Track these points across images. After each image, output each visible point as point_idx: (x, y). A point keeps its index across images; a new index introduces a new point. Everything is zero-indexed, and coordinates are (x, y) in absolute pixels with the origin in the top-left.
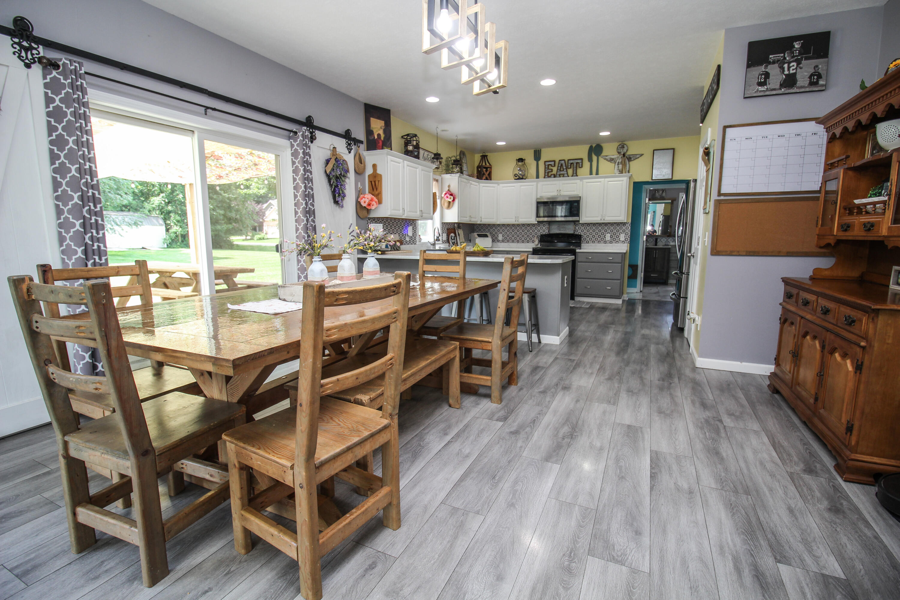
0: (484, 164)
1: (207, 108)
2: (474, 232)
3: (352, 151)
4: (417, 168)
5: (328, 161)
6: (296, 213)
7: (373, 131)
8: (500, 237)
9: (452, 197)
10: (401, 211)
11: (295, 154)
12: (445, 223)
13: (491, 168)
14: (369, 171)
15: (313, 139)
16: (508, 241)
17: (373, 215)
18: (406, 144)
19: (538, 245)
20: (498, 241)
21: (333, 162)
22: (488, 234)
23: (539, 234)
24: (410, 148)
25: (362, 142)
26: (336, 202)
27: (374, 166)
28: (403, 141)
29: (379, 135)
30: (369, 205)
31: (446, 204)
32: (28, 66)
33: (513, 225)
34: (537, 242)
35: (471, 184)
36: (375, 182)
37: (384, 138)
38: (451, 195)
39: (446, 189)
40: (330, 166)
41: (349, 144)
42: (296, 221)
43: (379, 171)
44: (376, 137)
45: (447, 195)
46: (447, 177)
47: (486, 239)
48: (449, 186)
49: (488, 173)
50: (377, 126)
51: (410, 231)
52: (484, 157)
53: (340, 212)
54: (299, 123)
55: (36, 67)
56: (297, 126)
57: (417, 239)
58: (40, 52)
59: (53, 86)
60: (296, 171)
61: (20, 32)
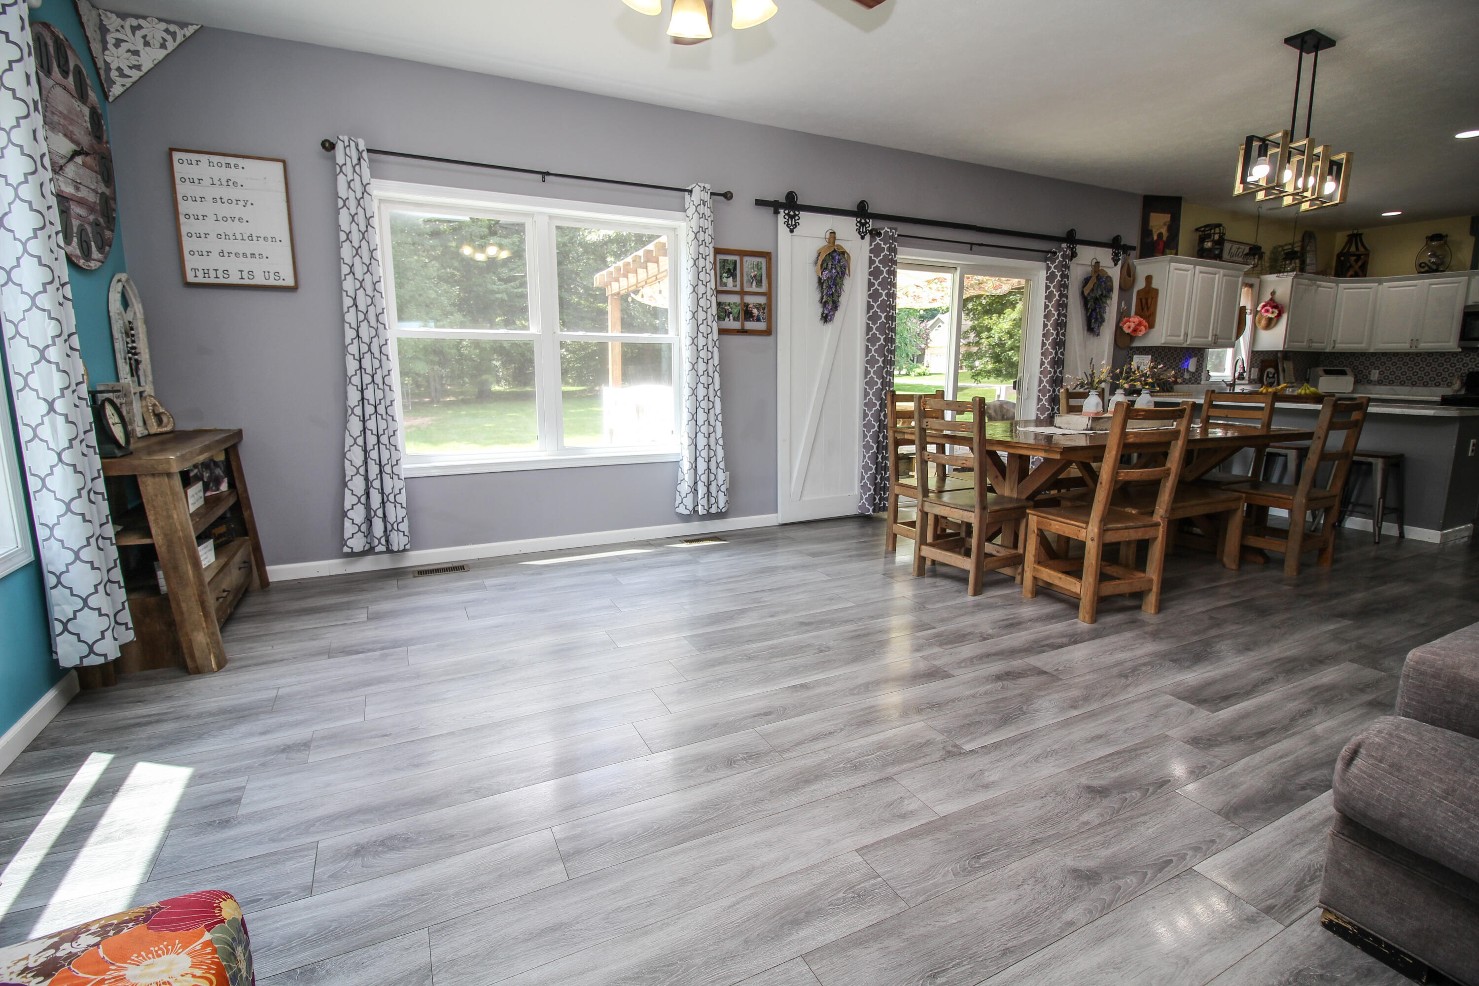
0: (1353, 249)
1: (972, 244)
2: (1317, 366)
3: (1120, 263)
4: (1215, 274)
6: (1043, 344)
7: (1151, 231)
8: (1375, 375)
9: (1276, 311)
10: (1182, 337)
11: (1050, 278)
12: (1257, 352)
13: (1367, 255)
14: (1140, 284)
15: (1074, 255)
16: (1391, 383)
17: (1137, 343)
18: (1202, 240)
19: (1459, 390)
20: (1370, 382)
21: (1094, 280)
22: (1347, 370)
23: (1465, 370)
24: (1208, 245)
25: (1133, 248)
27: (1149, 279)
28: (1196, 236)
29: (1160, 235)
30: (1135, 330)
31: (1263, 322)
32: (863, 238)
33: (1407, 354)
34: (1457, 385)
35: (1319, 286)
36: (1147, 300)
37: (1168, 238)
38: (1276, 307)
39: (1267, 297)
40: (1090, 285)
41: (1116, 254)
42: (1042, 354)
43: (1154, 285)
44: (1155, 238)
45: (1268, 308)
46: (1271, 278)
47: (1341, 378)
48: (1273, 293)
49: (1360, 263)
50: (1159, 223)
51: (1192, 365)
52: (1355, 238)
53: (1093, 342)
54: (1059, 240)
55: (868, 237)
56: (1056, 244)
57: (1203, 376)
58: (871, 224)
59: (876, 251)
60: (1049, 297)
61: (861, 212)
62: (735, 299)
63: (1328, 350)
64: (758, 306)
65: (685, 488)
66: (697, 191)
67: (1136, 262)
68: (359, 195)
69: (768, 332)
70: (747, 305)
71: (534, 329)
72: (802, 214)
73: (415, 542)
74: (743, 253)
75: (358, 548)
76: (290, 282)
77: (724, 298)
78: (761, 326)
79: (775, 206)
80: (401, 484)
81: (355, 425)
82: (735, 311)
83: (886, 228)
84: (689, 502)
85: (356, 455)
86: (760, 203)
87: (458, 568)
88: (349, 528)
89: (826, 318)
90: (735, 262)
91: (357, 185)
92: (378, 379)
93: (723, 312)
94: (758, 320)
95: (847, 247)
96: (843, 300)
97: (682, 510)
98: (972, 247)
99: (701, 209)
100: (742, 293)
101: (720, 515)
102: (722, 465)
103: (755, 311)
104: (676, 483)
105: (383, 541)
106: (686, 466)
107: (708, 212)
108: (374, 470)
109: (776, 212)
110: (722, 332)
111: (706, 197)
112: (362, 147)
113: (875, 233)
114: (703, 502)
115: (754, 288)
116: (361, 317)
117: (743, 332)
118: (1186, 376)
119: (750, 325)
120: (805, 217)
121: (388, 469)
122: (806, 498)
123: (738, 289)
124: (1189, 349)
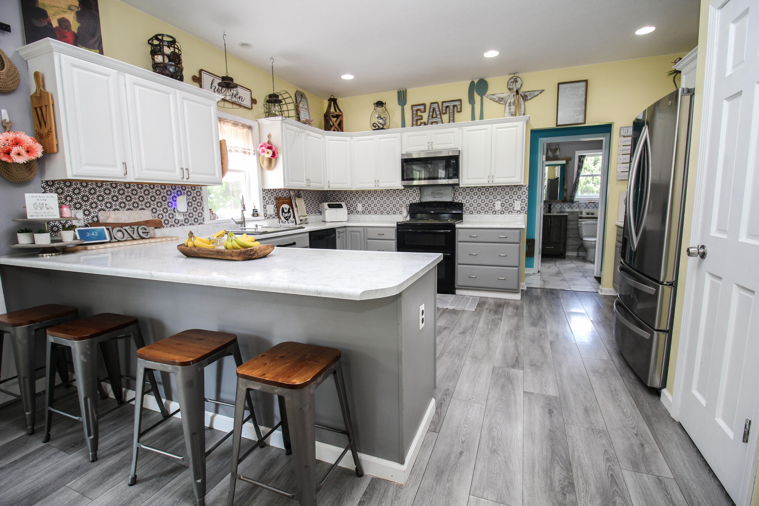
0: (332, 110)
4: (169, 94)
7: (44, 12)
8: (360, 208)
9: (271, 152)
10: (120, 170)
12: (269, 190)
13: (342, 115)
14: (30, 86)
16: (370, 213)
18: (154, 53)
19: (406, 217)
20: (358, 212)
22: (343, 204)
23: (408, 203)
24: (159, 58)
25: (8, 28)
27: (39, 77)
29: (63, 22)
31: (266, 163)
33: (375, 191)
34: (405, 213)
35: (308, 135)
36: (41, 108)
37: (80, 29)
38: (270, 148)
39: (266, 140)
44: (55, 24)
45: (263, 148)
46: (267, 122)
47: (340, 210)
48: (269, 136)
49: (338, 121)
52: (333, 101)
57: (206, 214)
63: (326, 189)
118: (180, 217)
124: (174, 186)
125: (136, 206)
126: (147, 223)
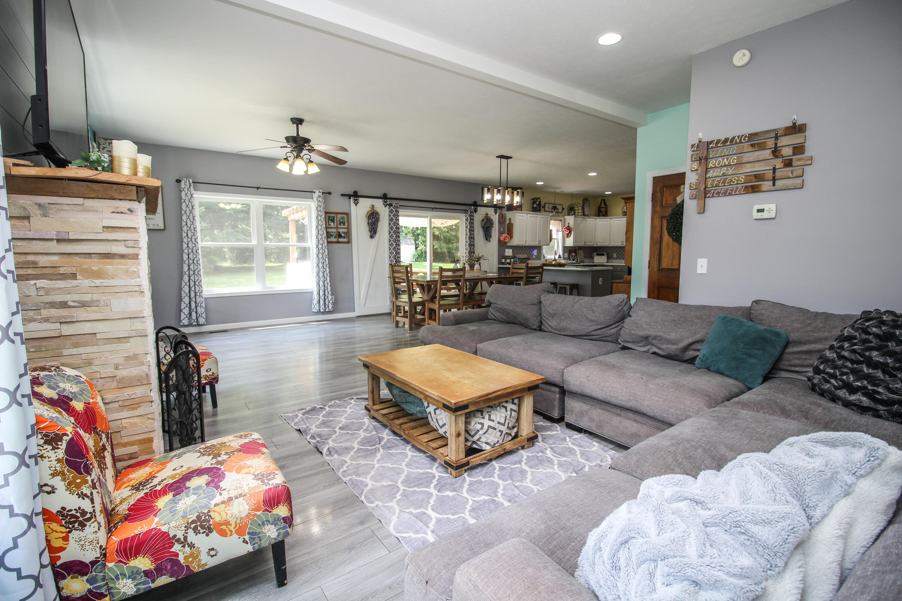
2: (593, 252)
3: (498, 214)
5: (483, 220)
8: (615, 255)
9: (569, 230)
10: (524, 242)
11: (467, 220)
12: (565, 247)
14: (508, 222)
15: (476, 211)
16: (620, 259)
17: (508, 244)
18: (533, 203)
20: (613, 258)
21: (485, 220)
22: (603, 253)
24: (535, 206)
25: (504, 207)
26: (487, 239)
27: (510, 219)
28: (532, 201)
30: (504, 239)
31: (566, 235)
32: (385, 207)
33: (620, 247)
35: (588, 221)
36: (510, 227)
39: (567, 225)
40: (484, 222)
41: (496, 210)
43: (512, 222)
45: (565, 229)
46: (568, 218)
47: (602, 257)
48: (569, 223)
51: (535, 252)
53: (489, 244)
54: (471, 205)
55: (388, 207)
56: (469, 207)
57: (542, 257)
58: (389, 202)
59: (391, 211)
60: (466, 227)
61: (385, 197)
62: (334, 230)
63: (595, 246)
64: (344, 233)
65: (315, 301)
66: (317, 192)
67: (506, 213)
68: (190, 198)
69: (349, 242)
70: (339, 232)
71: (254, 242)
72: (360, 199)
73: (208, 322)
74: (337, 214)
75: (186, 323)
76: (162, 227)
77: (329, 230)
78: (346, 240)
79: (349, 196)
80: (203, 299)
81: (186, 278)
82: (335, 235)
83: (394, 203)
84: (317, 307)
85: (186, 289)
86: (342, 195)
87: (225, 331)
88: (183, 316)
89: (372, 237)
90: (334, 217)
91: (189, 195)
92: (195, 262)
93: (329, 235)
94: (344, 238)
95: (379, 211)
96: (379, 229)
97: (314, 310)
98: (433, 209)
99: (319, 199)
100: (337, 228)
101: (330, 312)
102: (330, 293)
103: (343, 235)
104: (312, 300)
105: (196, 321)
106: (315, 293)
107: (321, 200)
108: (193, 294)
109: (350, 198)
110: (328, 242)
111: (321, 194)
112: (191, 182)
113: (390, 205)
114: (322, 307)
115: (342, 226)
116: (189, 240)
117: (338, 242)
119: (341, 240)
120: (361, 200)
121: (198, 294)
122: (367, 306)
123: (335, 226)
124: (533, 246)
125: (523, 253)
126: (526, 258)
